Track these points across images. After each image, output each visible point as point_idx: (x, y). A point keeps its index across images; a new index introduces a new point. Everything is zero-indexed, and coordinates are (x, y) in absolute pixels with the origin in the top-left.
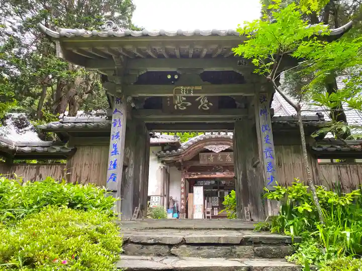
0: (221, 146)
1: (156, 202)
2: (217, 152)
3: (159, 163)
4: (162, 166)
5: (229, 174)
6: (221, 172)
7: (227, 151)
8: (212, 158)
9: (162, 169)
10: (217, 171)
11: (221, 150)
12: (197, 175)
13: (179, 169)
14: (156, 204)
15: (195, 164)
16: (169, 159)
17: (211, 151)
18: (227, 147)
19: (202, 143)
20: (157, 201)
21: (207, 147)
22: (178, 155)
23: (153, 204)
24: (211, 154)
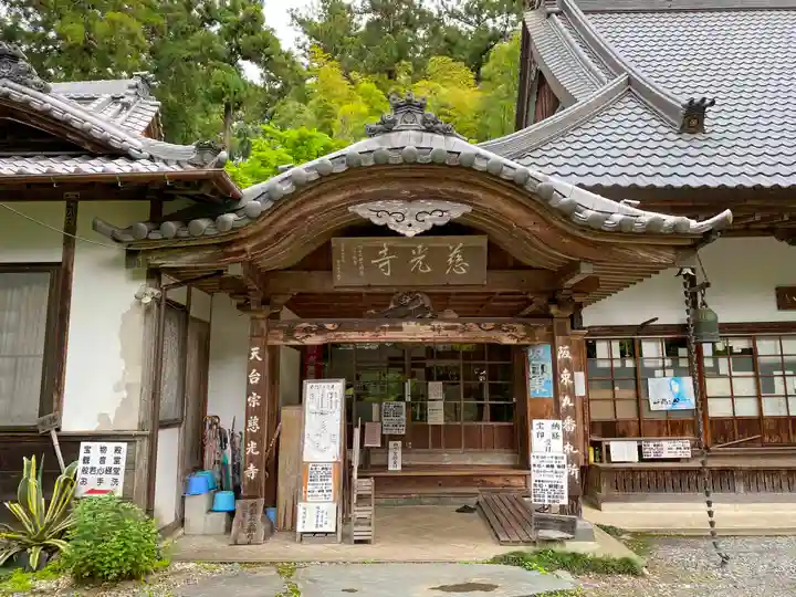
0: (430, 205)
1: (108, 471)
2: (410, 233)
3: (135, 278)
4: (149, 293)
5: (454, 328)
6: (422, 319)
7: (453, 228)
8: (384, 262)
9: (148, 310)
10: (408, 316)
11: (429, 226)
12: (321, 330)
13: (243, 307)
14: (108, 478)
15: (316, 283)
16: (184, 261)
17: (384, 231)
18: (456, 211)
19: (342, 187)
20: (110, 463)
21: (364, 211)
22: (226, 244)
23: (92, 480)
24: (385, 243)
